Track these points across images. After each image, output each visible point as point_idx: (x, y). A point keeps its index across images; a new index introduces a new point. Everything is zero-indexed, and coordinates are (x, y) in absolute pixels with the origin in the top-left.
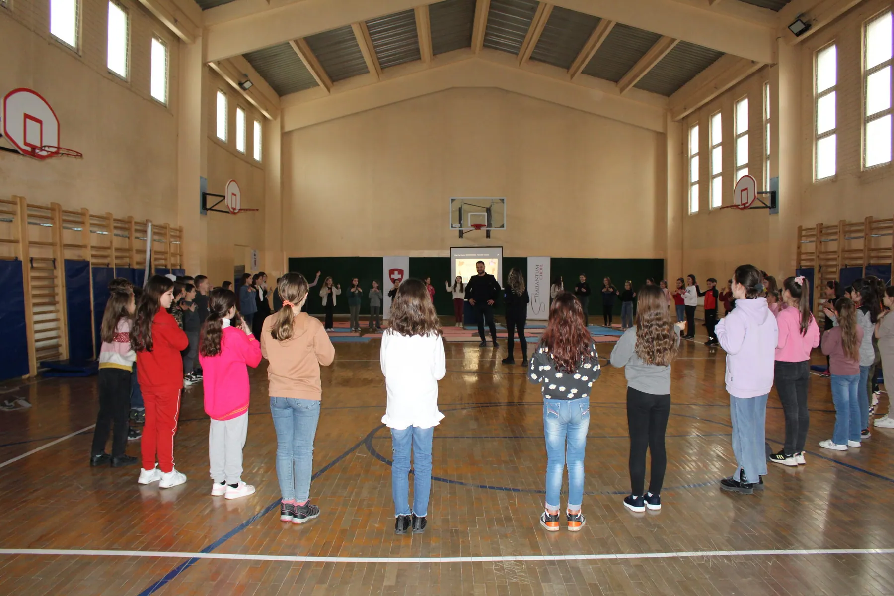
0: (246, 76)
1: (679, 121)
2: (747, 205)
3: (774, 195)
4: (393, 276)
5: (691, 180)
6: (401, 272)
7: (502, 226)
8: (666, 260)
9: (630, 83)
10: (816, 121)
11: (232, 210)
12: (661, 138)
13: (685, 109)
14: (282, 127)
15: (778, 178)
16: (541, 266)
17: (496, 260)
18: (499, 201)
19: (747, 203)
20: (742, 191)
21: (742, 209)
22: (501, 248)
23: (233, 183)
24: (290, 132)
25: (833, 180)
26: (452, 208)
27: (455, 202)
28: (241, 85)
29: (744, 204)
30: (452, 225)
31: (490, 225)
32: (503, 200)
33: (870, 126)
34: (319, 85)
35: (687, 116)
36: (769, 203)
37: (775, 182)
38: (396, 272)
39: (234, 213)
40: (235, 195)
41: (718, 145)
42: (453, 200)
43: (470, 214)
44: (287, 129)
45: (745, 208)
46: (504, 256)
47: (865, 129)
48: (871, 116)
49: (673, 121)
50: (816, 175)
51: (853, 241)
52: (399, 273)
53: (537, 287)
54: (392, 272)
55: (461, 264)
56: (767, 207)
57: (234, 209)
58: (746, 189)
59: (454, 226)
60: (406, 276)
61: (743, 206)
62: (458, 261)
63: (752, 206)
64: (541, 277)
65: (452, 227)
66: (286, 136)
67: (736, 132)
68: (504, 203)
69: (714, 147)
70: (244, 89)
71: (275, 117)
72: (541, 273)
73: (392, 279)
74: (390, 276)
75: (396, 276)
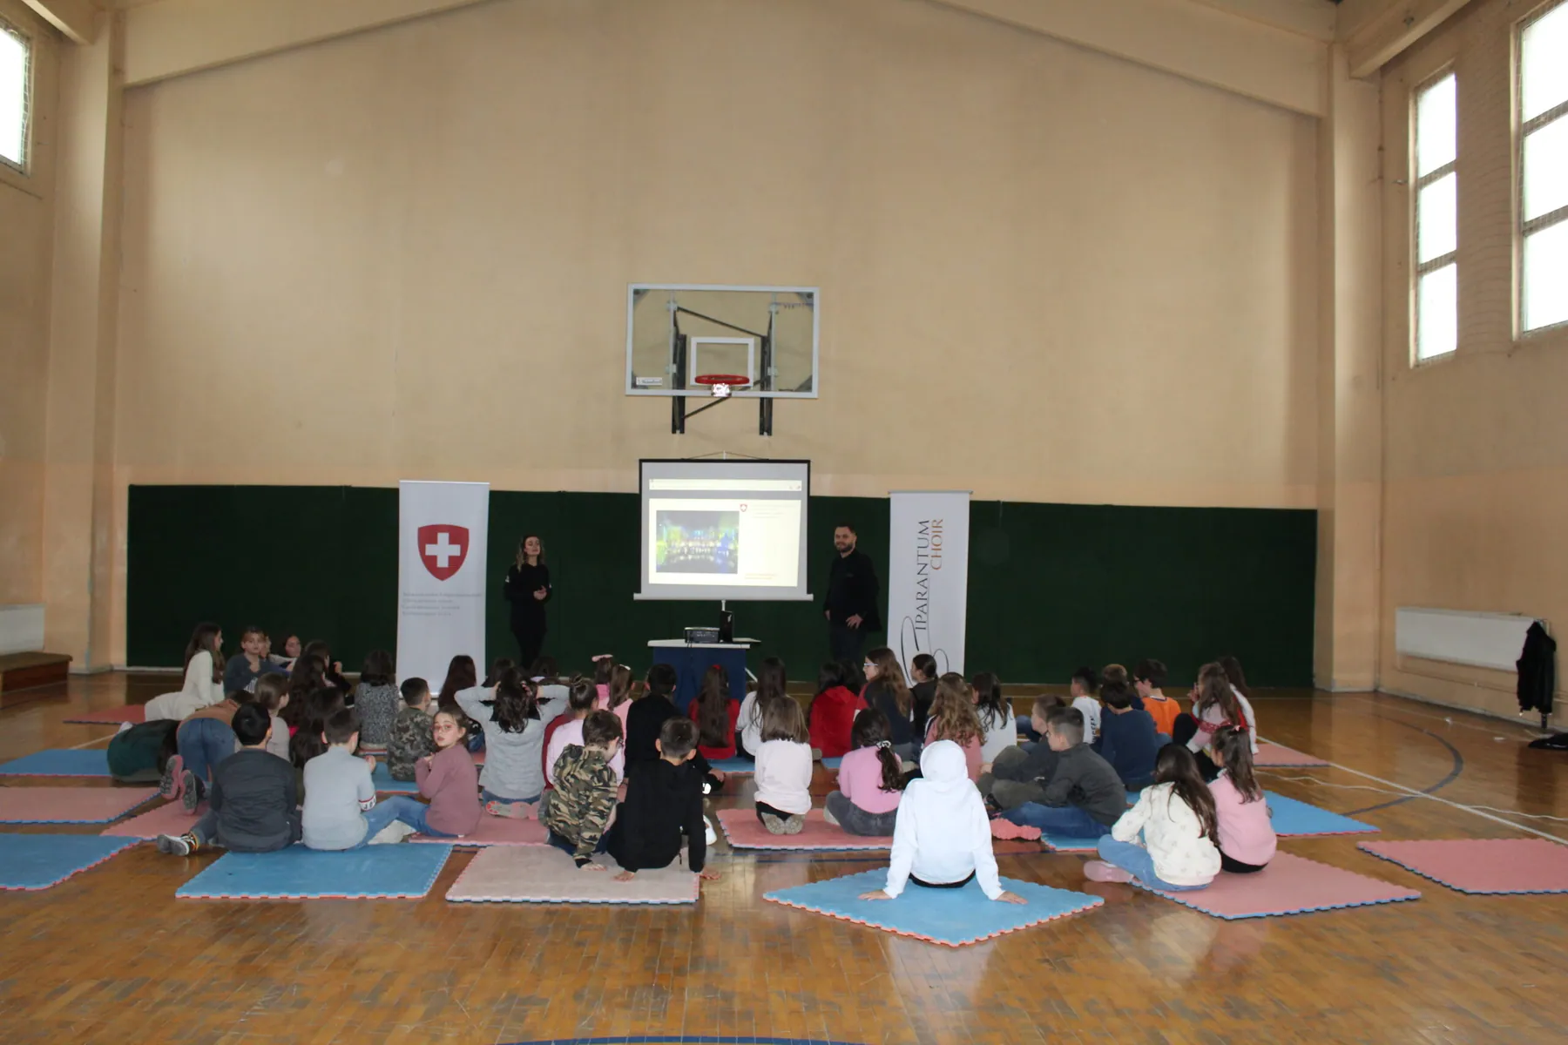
1: (1370, 78)
4: (430, 550)
5: (1417, 256)
6: (459, 536)
7: (806, 386)
8: (1330, 514)
12: (1312, 129)
14: (116, 70)
16: (938, 525)
17: (788, 507)
18: (797, 300)
22: (806, 465)
24: (148, 87)
26: (634, 320)
27: (645, 300)
30: (634, 377)
31: (764, 382)
32: (810, 295)
35: (1407, 52)
38: (443, 537)
42: (639, 294)
43: (695, 341)
44: (132, 76)
46: (812, 494)
49: (1352, 78)
52: (452, 541)
53: (921, 596)
54: (428, 535)
59: (639, 381)
60: (478, 551)
62: (664, 505)
64: (936, 562)
65: (634, 385)
66: (127, 97)
68: (811, 305)
69: (1529, 127)
71: (93, 36)
72: (937, 547)
73: (430, 562)
74: (422, 550)
75: (443, 550)
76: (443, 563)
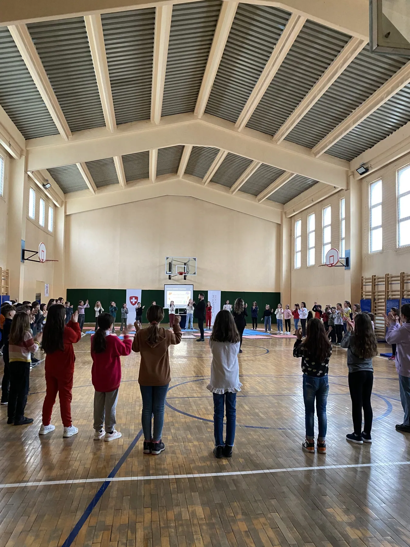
0: (47, 181)
1: (289, 218)
2: (333, 265)
3: (347, 260)
4: (132, 300)
5: (296, 250)
6: (136, 298)
7: (195, 274)
8: (281, 293)
9: (264, 197)
10: (371, 220)
11: (42, 260)
12: (279, 226)
13: (294, 211)
14: (65, 212)
15: (350, 250)
16: (216, 296)
17: (190, 292)
18: (193, 259)
19: (333, 263)
20: (330, 257)
21: (330, 267)
22: (192, 285)
23: (42, 244)
24: (69, 215)
25: (381, 252)
26: (166, 262)
28: (44, 185)
29: (332, 264)
32: (195, 259)
33: (402, 224)
34: (88, 188)
35: (294, 215)
36: (345, 264)
37: (348, 253)
38: (134, 298)
39: (43, 262)
40: (43, 252)
41: (312, 231)
42: (167, 258)
43: (177, 266)
44: (68, 214)
45: (332, 266)
46: (194, 290)
47: (399, 226)
48: (402, 219)
49: (286, 218)
50: (371, 249)
51: (393, 285)
54: (131, 298)
55: (170, 294)
56: (344, 266)
57: (43, 260)
58: (333, 256)
59: (166, 272)
60: (140, 300)
61: (331, 265)
62: (168, 292)
63: (336, 265)
64: (215, 302)
66: (67, 217)
67: (323, 225)
69: (310, 233)
70: (46, 188)
71: (61, 206)
72: (216, 299)
73: (131, 302)
74: (130, 300)
75: (134, 300)
76: (134, 303)
